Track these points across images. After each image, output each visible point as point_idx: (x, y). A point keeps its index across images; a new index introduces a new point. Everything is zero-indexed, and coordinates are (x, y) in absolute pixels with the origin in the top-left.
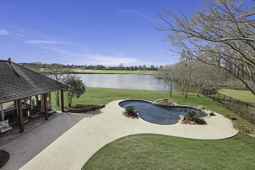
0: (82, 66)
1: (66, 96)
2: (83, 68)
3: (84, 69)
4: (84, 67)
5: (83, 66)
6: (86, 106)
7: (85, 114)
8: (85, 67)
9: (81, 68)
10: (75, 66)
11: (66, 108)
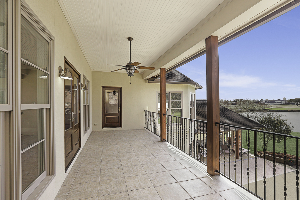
0: (277, 101)
1: (260, 138)
2: (279, 104)
3: (282, 105)
4: (281, 102)
5: (279, 100)
6: (293, 157)
7: (292, 168)
8: (283, 102)
9: (275, 104)
10: (265, 101)
11: (259, 152)
